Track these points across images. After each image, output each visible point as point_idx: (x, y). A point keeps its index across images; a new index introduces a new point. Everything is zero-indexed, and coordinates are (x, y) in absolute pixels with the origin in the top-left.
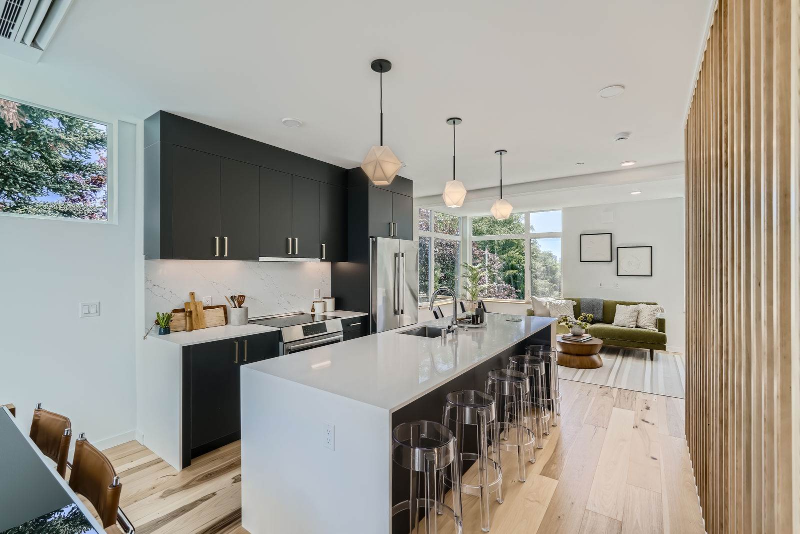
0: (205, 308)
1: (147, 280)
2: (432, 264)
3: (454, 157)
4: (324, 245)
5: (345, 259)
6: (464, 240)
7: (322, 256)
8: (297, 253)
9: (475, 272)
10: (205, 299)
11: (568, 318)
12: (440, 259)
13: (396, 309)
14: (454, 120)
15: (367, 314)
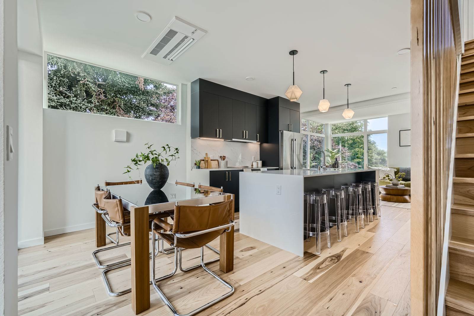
0: (211, 160)
1: (192, 147)
2: (309, 151)
3: (324, 89)
4: (258, 135)
5: (267, 142)
6: (327, 137)
7: (257, 140)
8: (247, 138)
9: (333, 154)
10: (211, 156)
11: (390, 175)
12: (312, 148)
13: (292, 166)
14: (324, 72)
15: (278, 168)
